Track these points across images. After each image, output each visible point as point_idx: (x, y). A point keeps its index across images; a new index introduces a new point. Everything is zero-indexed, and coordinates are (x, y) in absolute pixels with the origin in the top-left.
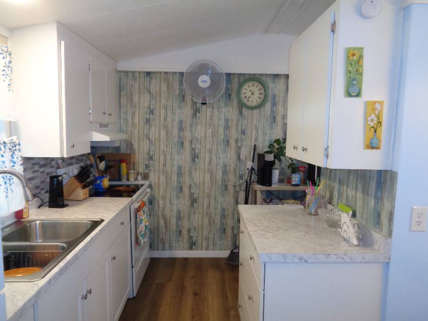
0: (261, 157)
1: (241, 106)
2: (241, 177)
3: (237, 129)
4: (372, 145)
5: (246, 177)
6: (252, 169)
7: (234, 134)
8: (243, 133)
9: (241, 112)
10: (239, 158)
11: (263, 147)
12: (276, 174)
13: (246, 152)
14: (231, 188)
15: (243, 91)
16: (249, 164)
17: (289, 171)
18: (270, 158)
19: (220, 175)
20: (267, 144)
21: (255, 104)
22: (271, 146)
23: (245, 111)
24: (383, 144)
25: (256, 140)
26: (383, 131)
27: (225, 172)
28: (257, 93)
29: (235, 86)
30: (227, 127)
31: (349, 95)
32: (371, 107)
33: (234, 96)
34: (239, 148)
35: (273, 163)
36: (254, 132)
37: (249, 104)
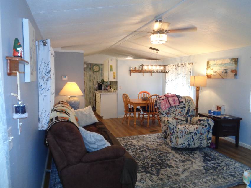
0: (99, 83)
1: (94, 71)
2: (94, 89)
3: (93, 77)
4: (114, 78)
5: (96, 89)
6: (97, 87)
7: (92, 78)
8: (94, 78)
9: (94, 73)
10: (93, 84)
11: (99, 81)
12: (103, 88)
13: (95, 83)
14: (92, 92)
15: (94, 68)
16: (96, 86)
17: (106, 87)
18: (101, 83)
19: (89, 89)
20: (100, 80)
21: (97, 71)
22: (101, 81)
23: (95, 73)
24: (116, 77)
25: (98, 80)
26: (116, 76)
27: (90, 88)
28: (97, 68)
29: (92, 66)
30: (90, 76)
31: (111, 71)
32: (114, 73)
33: (92, 69)
34: (93, 82)
35: (102, 85)
36: (97, 78)
37: (96, 71)
